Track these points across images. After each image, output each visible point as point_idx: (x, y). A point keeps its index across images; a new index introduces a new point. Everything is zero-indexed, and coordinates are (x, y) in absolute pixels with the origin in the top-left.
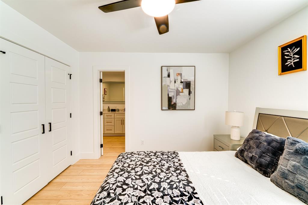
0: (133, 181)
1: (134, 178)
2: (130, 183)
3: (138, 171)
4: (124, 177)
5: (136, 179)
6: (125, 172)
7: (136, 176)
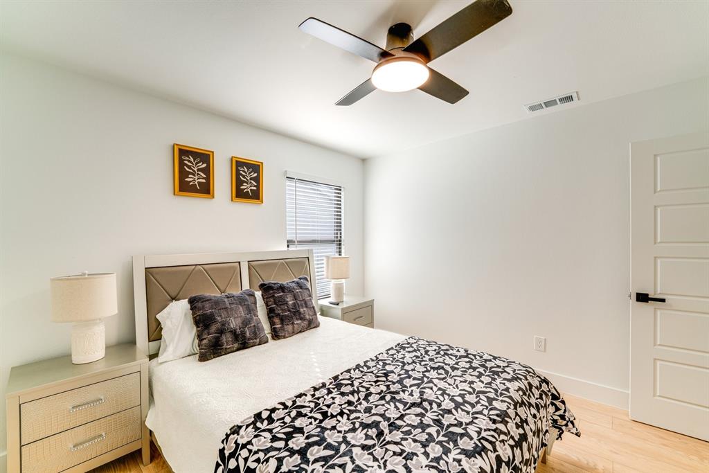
0: (439, 401)
1: (434, 406)
2: (447, 400)
3: (417, 415)
4: (454, 417)
5: (431, 403)
6: (449, 426)
7: (429, 408)
